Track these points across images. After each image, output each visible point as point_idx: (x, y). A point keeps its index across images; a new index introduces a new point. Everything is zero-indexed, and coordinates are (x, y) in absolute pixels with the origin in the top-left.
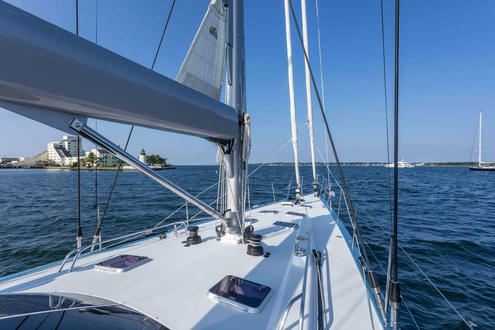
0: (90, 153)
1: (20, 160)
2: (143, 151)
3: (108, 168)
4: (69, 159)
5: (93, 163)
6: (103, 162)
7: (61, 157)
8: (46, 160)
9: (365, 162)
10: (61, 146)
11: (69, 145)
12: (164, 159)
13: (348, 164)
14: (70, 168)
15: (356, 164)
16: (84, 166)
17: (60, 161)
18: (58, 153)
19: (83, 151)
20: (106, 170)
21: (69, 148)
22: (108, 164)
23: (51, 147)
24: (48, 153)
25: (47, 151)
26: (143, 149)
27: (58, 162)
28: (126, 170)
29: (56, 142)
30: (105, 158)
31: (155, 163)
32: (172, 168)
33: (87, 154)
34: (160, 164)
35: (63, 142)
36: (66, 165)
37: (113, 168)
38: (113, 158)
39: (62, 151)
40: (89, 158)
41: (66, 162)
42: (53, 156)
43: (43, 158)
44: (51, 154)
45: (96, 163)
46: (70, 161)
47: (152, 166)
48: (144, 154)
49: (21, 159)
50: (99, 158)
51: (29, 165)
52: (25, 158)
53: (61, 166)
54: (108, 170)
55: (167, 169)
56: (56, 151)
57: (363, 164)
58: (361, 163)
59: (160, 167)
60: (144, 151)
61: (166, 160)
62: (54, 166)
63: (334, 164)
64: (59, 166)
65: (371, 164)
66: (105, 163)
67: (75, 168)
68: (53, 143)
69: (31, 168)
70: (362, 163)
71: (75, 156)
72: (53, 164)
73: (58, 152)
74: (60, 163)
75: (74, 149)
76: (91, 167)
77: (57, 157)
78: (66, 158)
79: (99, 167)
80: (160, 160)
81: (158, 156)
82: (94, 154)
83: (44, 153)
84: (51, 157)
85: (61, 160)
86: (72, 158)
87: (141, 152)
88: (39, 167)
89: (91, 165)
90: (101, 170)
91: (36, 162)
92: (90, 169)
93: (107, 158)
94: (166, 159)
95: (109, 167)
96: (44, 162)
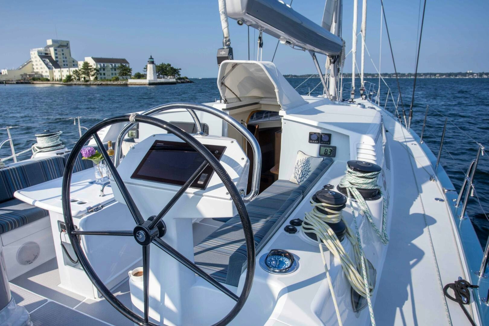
0: (84, 63)
1: (3, 74)
2: (151, 58)
3: (109, 83)
4: (59, 71)
5: (89, 76)
6: (101, 74)
7: (49, 68)
8: (32, 72)
9: (471, 72)
10: (46, 54)
11: (56, 52)
12: (177, 70)
13: (442, 76)
14: (64, 83)
15: (456, 75)
16: (79, 80)
17: (48, 74)
18: (44, 63)
19: (73, 60)
20: (107, 85)
21: (57, 56)
22: (107, 77)
23: (34, 55)
24: (33, 63)
25: (31, 61)
26: (151, 56)
27: (46, 76)
28: (131, 85)
29: (39, 49)
30: (102, 70)
31: (166, 75)
32: (188, 82)
33: (81, 64)
34: (173, 76)
35: (48, 48)
36: (56, 79)
37: (116, 83)
38: (112, 69)
39: (48, 61)
40: (84, 70)
41: (55, 76)
42: (39, 67)
43: (27, 70)
44: (37, 65)
45: (93, 75)
46: (59, 74)
47: (163, 79)
48: (152, 63)
49: (3, 72)
50: (95, 69)
51: (14, 80)
52: (8, 70)
53: (50, 80)
54: (110, 85)
55: (182, 83)
56: (41, 61)
57: (469, 75)
58: (465, 74)
59: (174, 80)
60: (153, 59)
61: (180, 71)
62: (42, 81)
63: (421, 76)
64: (48, 80)
65: (481, 74)
66: (103, 76)
67: (69, 83)
68: (37, 49)
69: (17, 83)
70: (467, 73)
71: (65, 67)
72: (41, 78)
73: (44, 61)
74: (48, 76)
75: (62, 58)
76: (87, 81)
77: (44, 69)
78: (54, 69)
79: (99, 82)
80: (172, 71)
81: (169, 65)
82: (89, 64)
83: (28, 64)
84: (37, 68)
85: (50, 72)
86: (62, 69)
87: (148, 60)
88: (26, 81)
89: (87, 78)
90: (101, 84)
91: (21, 76)
92: (88, 84)
93: (105, 69)
94: (180, 69)
95: (110, 81)
96: (30, 75)
